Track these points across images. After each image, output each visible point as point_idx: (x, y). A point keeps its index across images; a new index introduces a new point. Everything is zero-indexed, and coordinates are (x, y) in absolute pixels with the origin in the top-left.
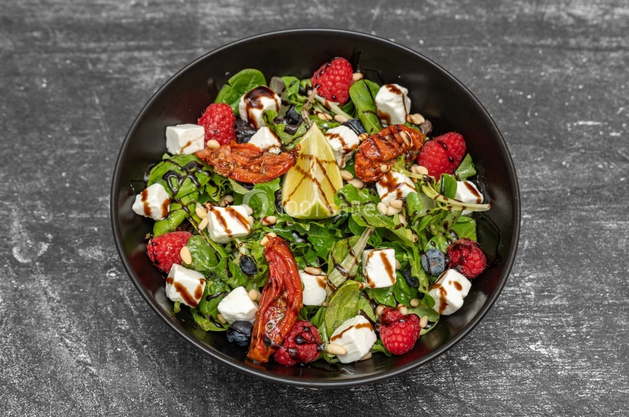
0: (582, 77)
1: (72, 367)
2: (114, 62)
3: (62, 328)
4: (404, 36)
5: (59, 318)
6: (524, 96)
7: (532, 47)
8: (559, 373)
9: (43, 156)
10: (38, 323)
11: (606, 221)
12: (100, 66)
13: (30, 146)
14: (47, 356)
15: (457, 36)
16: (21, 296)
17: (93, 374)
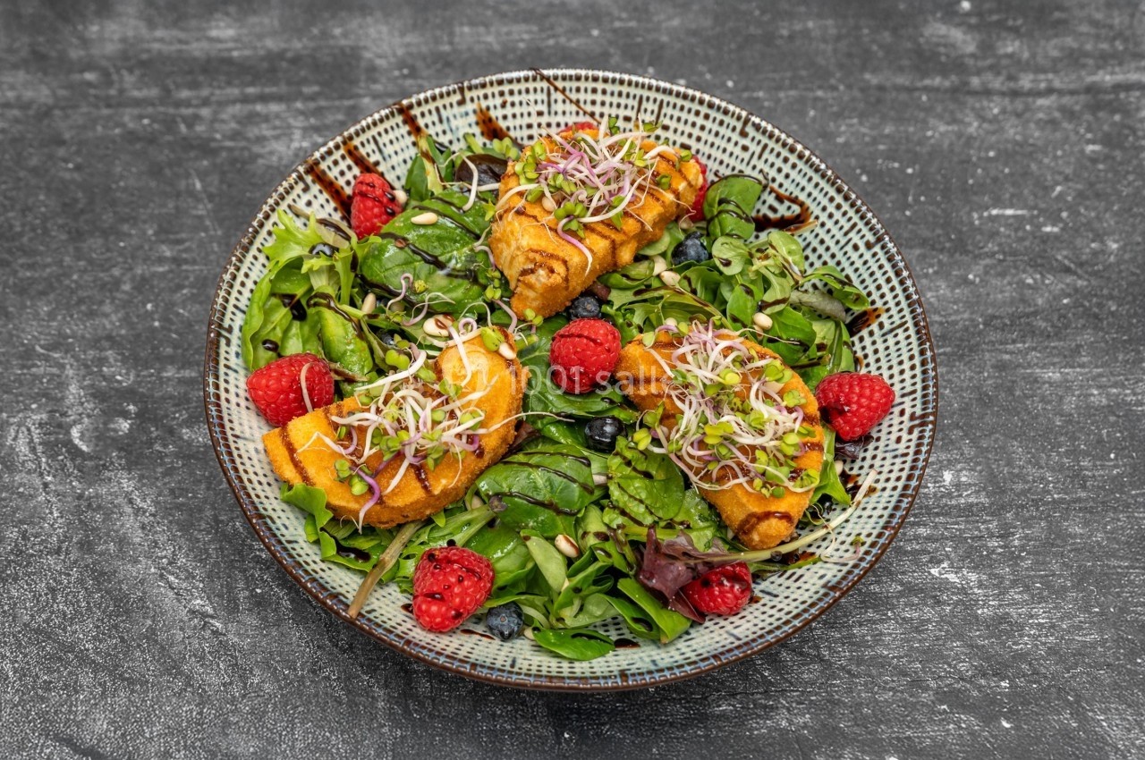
0: (993, 139)
1: (181, 621)
2: (223, 121)
3: (162, 558)
4: (701, 74)
5: (156, 543)
6: (902, 170)
7: (910, 90)
8: (979, 612)
9: (111, 276)
10: (120, 550)
11: (1042, 368)
12: (200, 128)
13: (91, 262)
14: (140, 605)
15: (789, 74)
16: (89, 505)
17: (217, 631)
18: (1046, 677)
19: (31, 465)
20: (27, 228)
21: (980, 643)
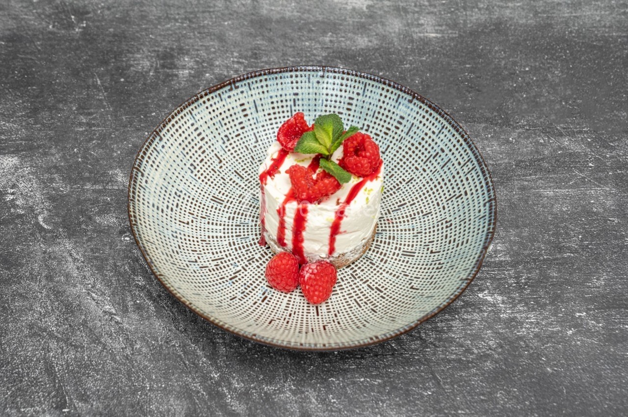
1: (99, 316)
3: (88, 284)
5: (85, 276)
8: (502, 316)
10: (67, 280)
11: (544, 189)
14: (78, 308)
16: (50, 257)
17: (118, 322)
18: (532, 349)
21: (501, 331)
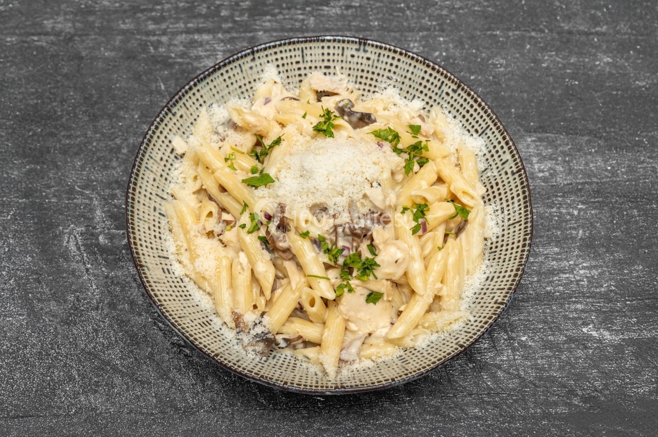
19: (78, 258)
20: (65, 113)
